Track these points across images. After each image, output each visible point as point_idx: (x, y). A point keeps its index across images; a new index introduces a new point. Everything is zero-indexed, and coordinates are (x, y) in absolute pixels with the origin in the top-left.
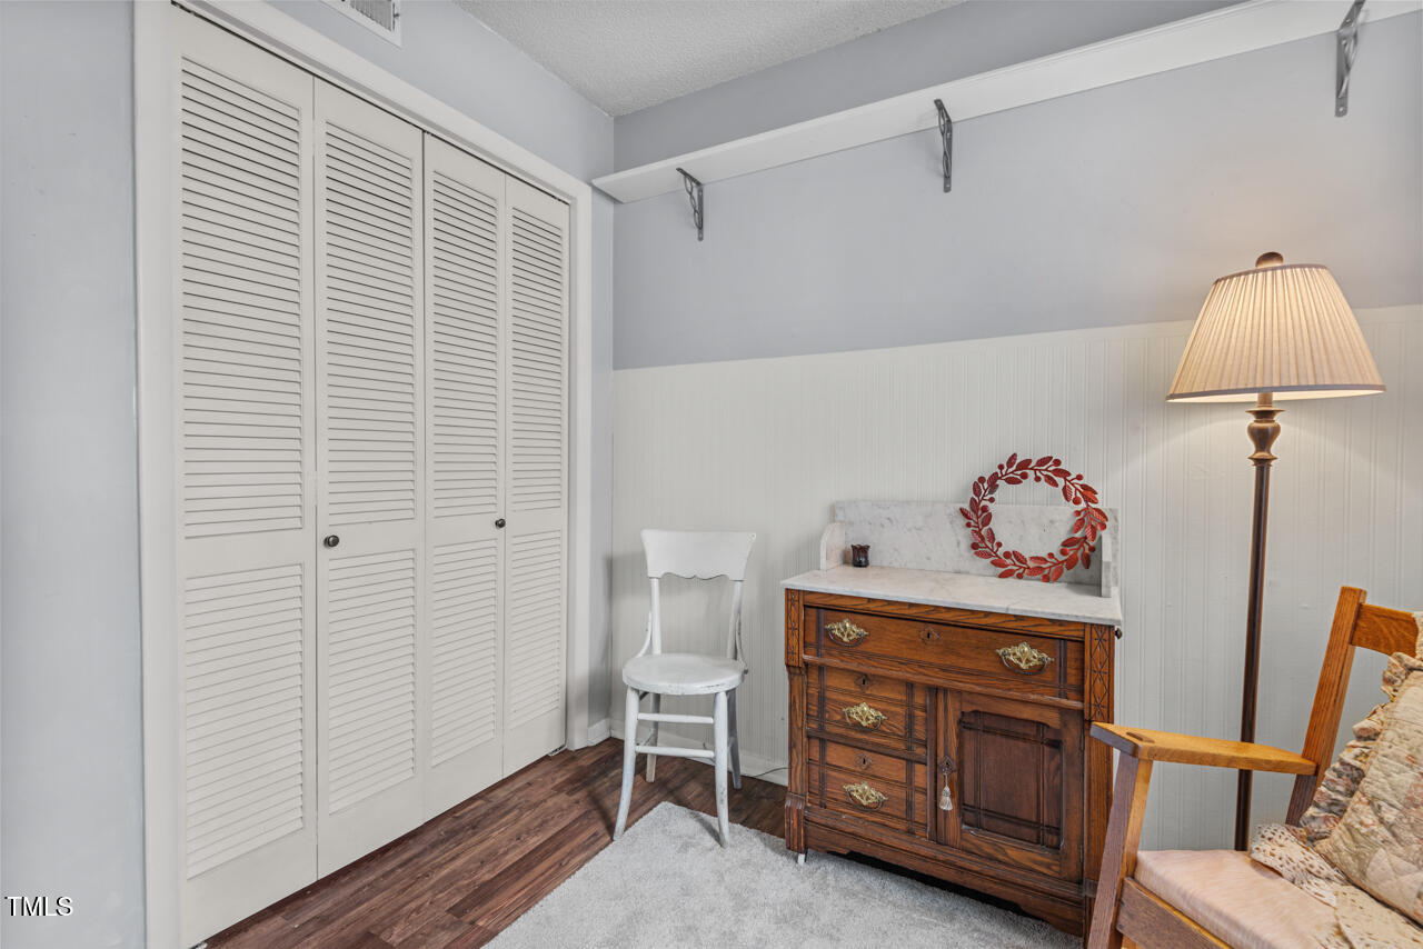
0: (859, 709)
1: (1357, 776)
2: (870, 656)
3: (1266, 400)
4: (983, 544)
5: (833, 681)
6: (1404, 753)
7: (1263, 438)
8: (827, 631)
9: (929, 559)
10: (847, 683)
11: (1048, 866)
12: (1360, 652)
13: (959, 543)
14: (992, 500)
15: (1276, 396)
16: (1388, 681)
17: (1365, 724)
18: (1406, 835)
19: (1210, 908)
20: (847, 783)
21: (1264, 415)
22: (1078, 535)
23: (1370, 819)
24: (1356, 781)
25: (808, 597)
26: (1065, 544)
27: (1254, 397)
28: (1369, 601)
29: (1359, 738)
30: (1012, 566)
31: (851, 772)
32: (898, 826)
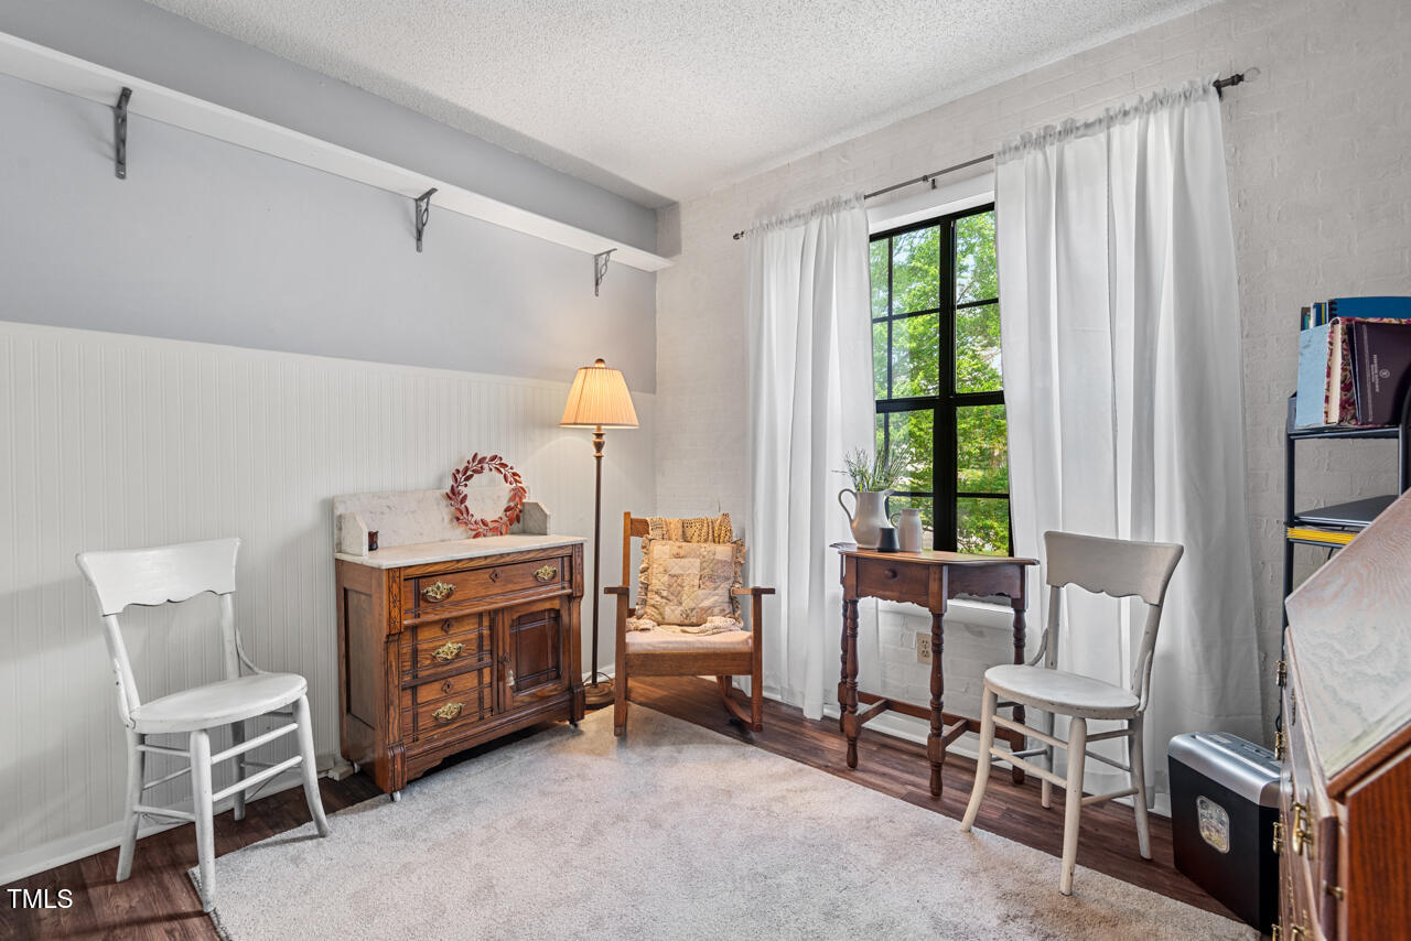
0: (445, 648)
1: (646, 587)
2: (457, 603)
3: (599, 429)
4: (461, 515)
5: (424, 635)
6: (662, 570)
7: (599, 446)
8: (424, 595)
9: (421, 534)
10: (436, 632)
11: (556, 689)
12: (632, 538)
13: (443, 519)
14: (466, 485)
15: (603, 427)
16: (643, 547)
17: (643, 566)
18: (671, 597)
19: (659, 643)
20: (434, 710)
21: (599, 435)
22: (512, 504)
23: (658, 599)
24: (646, 589)
25: (409, 571)
26: (506, 511)
27: (595, 427)
28: (633, 516)
29: (642, 572)
30: (481, 529)
31: (437, 701)
32: (473, 720)
